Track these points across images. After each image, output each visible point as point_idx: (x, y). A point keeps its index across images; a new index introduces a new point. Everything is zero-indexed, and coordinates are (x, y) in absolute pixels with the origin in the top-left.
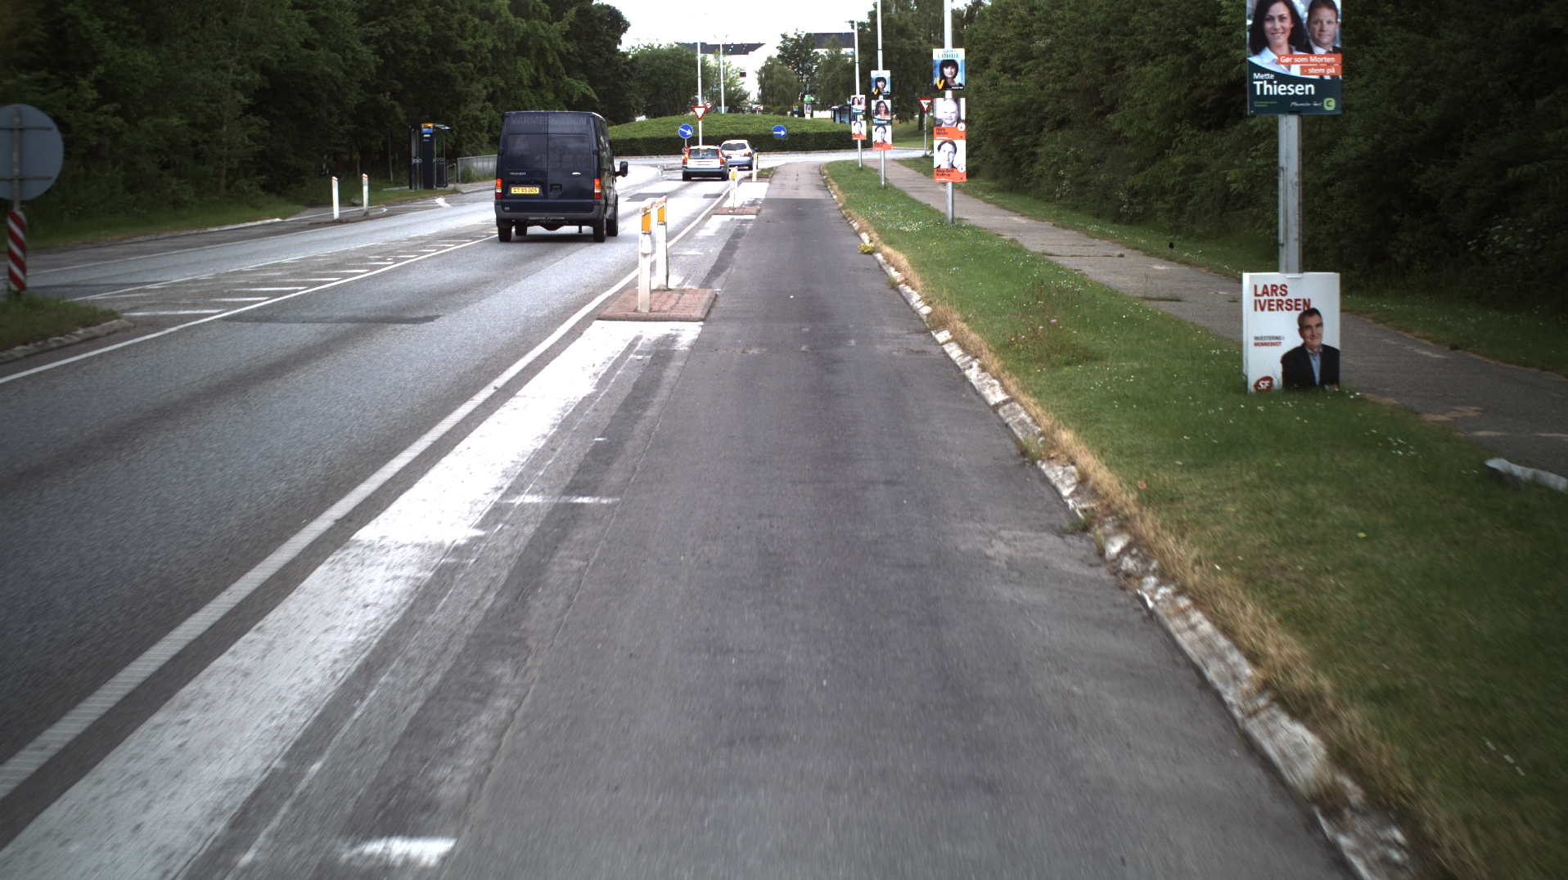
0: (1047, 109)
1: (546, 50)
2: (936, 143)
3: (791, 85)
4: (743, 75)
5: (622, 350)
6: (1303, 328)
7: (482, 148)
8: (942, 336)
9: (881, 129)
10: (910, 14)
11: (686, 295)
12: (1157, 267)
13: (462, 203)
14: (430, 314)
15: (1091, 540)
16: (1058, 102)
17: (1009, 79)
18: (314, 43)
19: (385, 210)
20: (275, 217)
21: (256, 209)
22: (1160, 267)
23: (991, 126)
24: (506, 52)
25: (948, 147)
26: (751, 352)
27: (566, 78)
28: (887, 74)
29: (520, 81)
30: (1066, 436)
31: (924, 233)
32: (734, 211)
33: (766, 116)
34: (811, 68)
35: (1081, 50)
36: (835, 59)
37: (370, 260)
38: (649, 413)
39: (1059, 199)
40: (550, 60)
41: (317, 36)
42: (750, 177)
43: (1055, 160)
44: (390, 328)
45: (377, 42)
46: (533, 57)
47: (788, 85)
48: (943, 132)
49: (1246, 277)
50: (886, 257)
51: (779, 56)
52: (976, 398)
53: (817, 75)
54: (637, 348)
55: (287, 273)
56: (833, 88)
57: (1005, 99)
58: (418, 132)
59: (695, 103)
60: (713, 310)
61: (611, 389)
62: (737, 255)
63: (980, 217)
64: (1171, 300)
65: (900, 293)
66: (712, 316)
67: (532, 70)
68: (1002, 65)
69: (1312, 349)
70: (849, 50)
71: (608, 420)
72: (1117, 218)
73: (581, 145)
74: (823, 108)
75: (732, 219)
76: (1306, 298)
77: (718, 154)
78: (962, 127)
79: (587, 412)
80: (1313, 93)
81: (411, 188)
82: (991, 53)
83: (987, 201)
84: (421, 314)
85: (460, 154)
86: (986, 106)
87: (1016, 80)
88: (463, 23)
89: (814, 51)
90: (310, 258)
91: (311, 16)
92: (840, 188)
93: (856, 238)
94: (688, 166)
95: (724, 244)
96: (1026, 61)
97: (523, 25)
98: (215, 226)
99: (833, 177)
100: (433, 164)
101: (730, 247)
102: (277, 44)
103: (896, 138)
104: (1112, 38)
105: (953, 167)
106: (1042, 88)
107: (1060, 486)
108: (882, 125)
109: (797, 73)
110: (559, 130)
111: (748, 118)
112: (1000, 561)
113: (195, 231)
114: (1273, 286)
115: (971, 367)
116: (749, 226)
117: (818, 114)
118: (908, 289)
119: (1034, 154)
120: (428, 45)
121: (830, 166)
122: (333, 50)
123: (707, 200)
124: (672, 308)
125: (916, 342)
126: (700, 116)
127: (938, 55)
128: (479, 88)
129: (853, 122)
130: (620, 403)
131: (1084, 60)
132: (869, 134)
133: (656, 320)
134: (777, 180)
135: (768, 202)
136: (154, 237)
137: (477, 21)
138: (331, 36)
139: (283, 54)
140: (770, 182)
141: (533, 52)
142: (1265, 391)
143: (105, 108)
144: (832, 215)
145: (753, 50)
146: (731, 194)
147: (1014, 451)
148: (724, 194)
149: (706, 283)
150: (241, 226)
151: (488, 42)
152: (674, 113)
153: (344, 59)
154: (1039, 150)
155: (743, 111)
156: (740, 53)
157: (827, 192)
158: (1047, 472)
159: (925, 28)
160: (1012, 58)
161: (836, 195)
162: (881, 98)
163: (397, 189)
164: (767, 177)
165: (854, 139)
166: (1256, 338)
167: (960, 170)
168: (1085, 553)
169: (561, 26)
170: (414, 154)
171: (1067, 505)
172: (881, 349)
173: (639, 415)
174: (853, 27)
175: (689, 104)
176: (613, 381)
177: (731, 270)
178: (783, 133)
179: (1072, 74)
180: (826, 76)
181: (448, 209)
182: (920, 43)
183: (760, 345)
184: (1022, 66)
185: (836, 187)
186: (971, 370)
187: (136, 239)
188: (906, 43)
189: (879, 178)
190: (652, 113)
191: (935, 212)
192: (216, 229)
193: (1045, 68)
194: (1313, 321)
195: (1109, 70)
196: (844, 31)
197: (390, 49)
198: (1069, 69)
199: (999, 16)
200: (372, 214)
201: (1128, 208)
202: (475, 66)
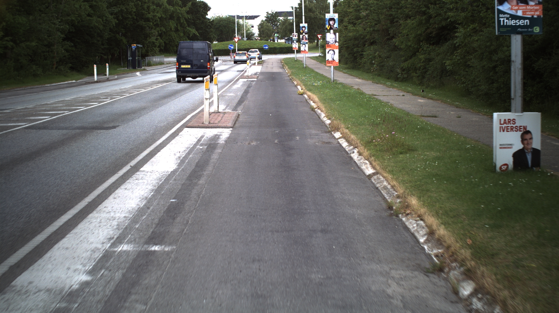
0: (367, 38)
1: (180, 17)
2: (327, 51)
3: (270, 30)
4: (253, 27)
5: (194, 143)
6: (523, 140)
7: (156, 53)
8: (337, 135)
9: (304, 46)
10: (313, 4)
11: (226, 115)
12: (420, 101)
13: (146, 74)
14: (115, 125)
15: (446, 280)
16: (371, 35)
17: (353, 27)
18: (91, 14)
19: (116, 77)
20: (73, 80)
21: (66, 77)
22: (421, 100)
23: (345, 44)
24: (165, 19)
25: (331, 52)
26: (252, 144)
27: (188, 28)
28: (306, 25)
29: (171, 29)
30: (414, 201)
31: (323, 86)
32: (248, 77)
33: (261, 41)
34: (277, 24)
35: (380, 15)
36: (286, 21)
37: (101, 99)
38: (201, 182)
39: (372, 72)
40: (182, 21)
41: (93, 12)
42: (255, 64)
43: (371, 57)
44: (96, 132)
45: (116, 14)
46: (175, 20)
47: (269, 30)
48: (329, 46)
49: (495, 115)
50: (309, 96)
51: (265, 20)
52: (358, 170)
53: (279, 27)
54: (201, 142)
55: (64, 105)
56: (285, 31)
57: (351, 34)
58: (130, 47)
59: (235, 37)
60: (237, 122)
61: (185, 166)
62: (249, 95)
63: (343, 79)
64: (433, 117)
65: (316, 113)
66: (237, 125)
67: (175, 25)
68: (349, 21)
69: (527, 150)
70: (291, 18)
71: (180, 187)
72: (397, 79)
73: (204, 52)
74: (281, 38)
75: (248, 80)
76: (525, 125)
77: (246, 54)
78: (337, 44)
79: (171, 182)
80: (528, 24)
81: (128, 68)
82: (344, 18)
83: (344, 73)
84: (111, 125)
85: (148, 56)
86: (343, 37)
87: (355, 27)
88: (148, 7)
89: (278, 18)
90: (78, 98)
91: (90, 4)
92: (289, 68)
93: (296, 88)
94: (236, 58)
95: (244, 91)
96: (358, 20)
97: (172, 8)
98: (48, 84)
99: (286, 64)
100: (136, 60)
101: (246, 92)
102: (77, 15)
103: (310, 49)
104: (393, 10)
105: (334, 60)
106: (365, 30)
107: (416, 234)
108: (304, 44)
109: (272, 26)
110: (197, 47)
111: (254, 42)
112: (397, 300)
113: (40, 86)
114: (509, 119)
115: (354, 152)
116: (254, 83)
117: (279, 41)
118: (319, 111)
119: (362, 55)
120: (135, 15)
121: (285, 59)
122: (99, 17)
123: (238, 73)
124: (219, 122)
125: (325, 137)
126: (236, 41)
127: (328, 16)
128: (155, 32)
129: (293, 43)
130: (188, 175)
131: (382, 19)
132: (299, 48)
133: (212, 127)
134: (265, 65)
135: (262, 73)
136: (23, 88)
137: (155, 7)
138: (98, 12)
139: (79, 19)
140: (262, 66)
141: (176, 18)
142: (505, 172)
143: (6, 38)
144: (286, 78)
145: (256, 18)
146: (247, 71)
147: (384, 205)
148: (245, 70)
149: (235, 109)
150: (59, 84)
151: (159, 15)
152: (228, 40)
153: (103, 20)
154: (364, 53)
155: (253, 40)
156: (251, 19)
157: (283, 69)
158: (407, 223)
159: (319, 9)
160: (353, 19)
161: (287, 71)
162: (304, 34)
163: (123, 69)
164: (261, 64)
165: (294, 49)
166: (501, 145)
167: (336, 61)
168: (445, 290)
169: (187, 9)
170: (129, 56)
171: (423, 249)
172: (311, 141)
173: (196, 183)
174: (293, 9)
175: (233, 37)
176: (187, 161)
177: (246, 102)
178: (267, 47)
179: (376, 24)
180: (283, 27)
181: (140, 77)
182: (317, 15)
183: (257, 140)
184: (357, 22)
185: (287, 67)
186: (354, 154)
187: (16, 89)
188: (312, 15)
189: (303, 64)
190: (218, 40)
191: (325, 77)
192: (49, 85)
193: (366, 23)
194: (528, 137)
195: (392, 22)
196: (289, 11)
197: (120, 17)
198: (376, 22)
199: (347, 4)
200: (110, 79)
201: (401, 76)
202: (153, 23)
